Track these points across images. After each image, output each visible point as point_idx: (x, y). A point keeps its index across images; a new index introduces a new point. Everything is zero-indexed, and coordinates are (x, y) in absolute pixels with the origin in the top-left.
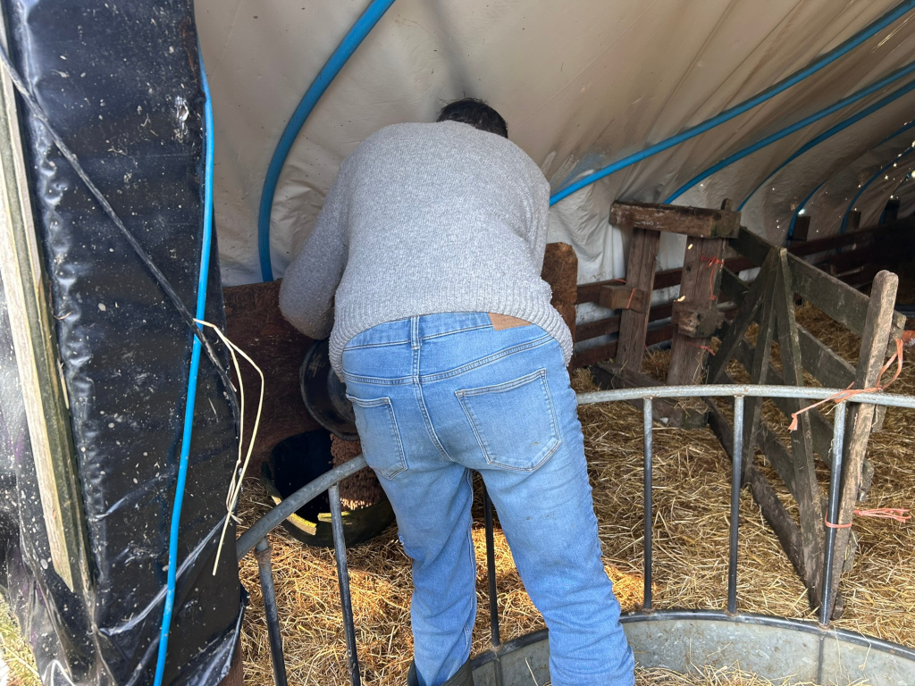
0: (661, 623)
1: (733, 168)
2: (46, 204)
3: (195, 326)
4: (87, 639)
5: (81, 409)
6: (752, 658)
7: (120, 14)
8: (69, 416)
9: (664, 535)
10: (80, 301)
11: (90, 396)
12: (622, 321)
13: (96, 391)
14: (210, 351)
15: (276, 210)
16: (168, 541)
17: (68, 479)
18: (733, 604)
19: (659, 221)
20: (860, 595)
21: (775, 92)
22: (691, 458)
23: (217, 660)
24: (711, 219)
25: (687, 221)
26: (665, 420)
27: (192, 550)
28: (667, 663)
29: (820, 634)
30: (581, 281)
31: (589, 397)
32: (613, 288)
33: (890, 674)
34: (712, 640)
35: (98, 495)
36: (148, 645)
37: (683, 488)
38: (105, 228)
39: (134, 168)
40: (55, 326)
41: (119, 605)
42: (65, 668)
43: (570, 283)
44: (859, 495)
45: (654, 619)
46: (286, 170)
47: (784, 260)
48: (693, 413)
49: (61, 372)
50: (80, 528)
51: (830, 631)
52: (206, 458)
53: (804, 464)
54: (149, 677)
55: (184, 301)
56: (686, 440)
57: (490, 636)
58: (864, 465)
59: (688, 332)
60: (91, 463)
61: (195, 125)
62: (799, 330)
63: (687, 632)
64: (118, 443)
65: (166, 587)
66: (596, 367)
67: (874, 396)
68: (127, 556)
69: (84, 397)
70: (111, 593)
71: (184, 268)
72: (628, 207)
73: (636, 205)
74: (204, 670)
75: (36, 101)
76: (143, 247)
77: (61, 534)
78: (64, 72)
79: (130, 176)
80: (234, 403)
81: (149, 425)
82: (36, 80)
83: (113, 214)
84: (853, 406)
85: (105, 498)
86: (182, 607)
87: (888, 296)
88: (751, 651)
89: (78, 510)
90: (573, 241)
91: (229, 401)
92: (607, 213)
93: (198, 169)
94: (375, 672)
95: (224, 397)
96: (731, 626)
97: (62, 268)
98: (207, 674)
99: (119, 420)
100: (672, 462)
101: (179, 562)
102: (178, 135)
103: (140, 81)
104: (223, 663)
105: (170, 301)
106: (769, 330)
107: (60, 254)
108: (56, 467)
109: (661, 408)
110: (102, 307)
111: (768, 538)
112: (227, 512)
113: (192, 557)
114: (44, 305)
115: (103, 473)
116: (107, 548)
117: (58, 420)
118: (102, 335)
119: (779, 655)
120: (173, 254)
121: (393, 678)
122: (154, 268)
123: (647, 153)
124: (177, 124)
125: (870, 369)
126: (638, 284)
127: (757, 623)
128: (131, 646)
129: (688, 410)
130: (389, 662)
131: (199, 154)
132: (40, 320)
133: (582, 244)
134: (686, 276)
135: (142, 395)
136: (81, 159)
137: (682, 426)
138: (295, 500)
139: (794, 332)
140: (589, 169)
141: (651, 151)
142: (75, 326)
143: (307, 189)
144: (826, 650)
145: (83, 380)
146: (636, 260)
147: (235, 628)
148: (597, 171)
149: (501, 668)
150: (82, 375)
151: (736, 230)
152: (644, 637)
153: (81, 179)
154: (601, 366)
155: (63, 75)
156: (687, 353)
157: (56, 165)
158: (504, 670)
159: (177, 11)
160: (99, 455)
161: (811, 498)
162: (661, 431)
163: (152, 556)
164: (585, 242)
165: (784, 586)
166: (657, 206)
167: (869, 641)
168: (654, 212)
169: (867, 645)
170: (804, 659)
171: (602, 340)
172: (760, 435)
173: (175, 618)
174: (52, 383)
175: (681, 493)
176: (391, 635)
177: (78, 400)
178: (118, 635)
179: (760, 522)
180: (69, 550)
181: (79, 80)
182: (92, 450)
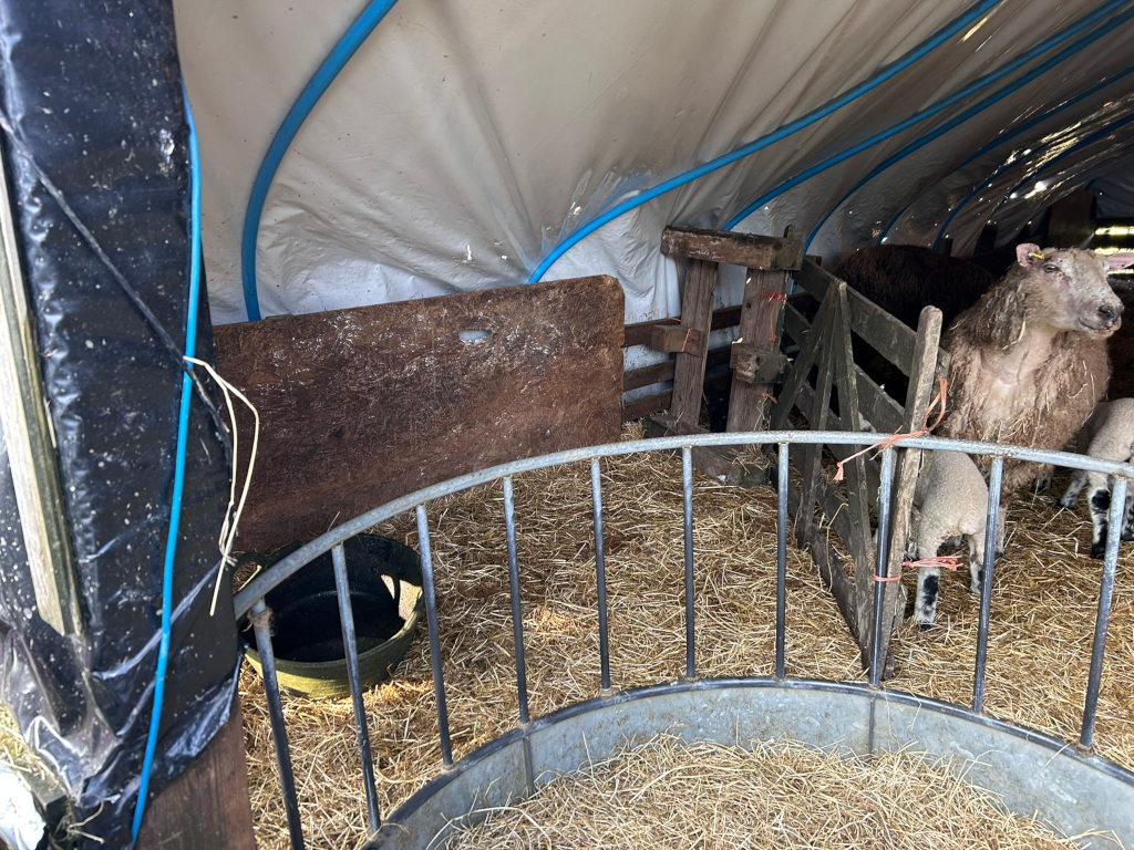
0: (707, 692)
1: (801, 189)
2: (31, 240)
3: (185, 364)
4: (76, 689)
5: (69, 447)
6: (802, 725)
7: (102, 50)
8: (57, 455)
9: (713, 601)
10: (68, 338)
11: (79, 434)
12: (677, 367)
13: (85, 428)
14: (201, 389)
15: (263, 236)
16: (162, 584)
17: (56, 520)
18: (782, 670)
19: (716, 250)
20: (916, 656)
21: (837, 105)
22: (747, 518)
23: (214, 709)
24: (771, 248)
25: (745, 252)
26: (723, 478)
27: (186, 595)
28: (713, 736)
29: (870, 696)
30: (629, 321)
31: (624, 447)
32: (666, 328)
33: (941, 734)
34: (760, 709)
35: (89, 536)
36: (143, 689)
37: (737, 551)
38: (91, 264)
39: (119, 202)
40: (42, 364)
41: (112, 648)
42: (51, 723)
43: (617, 323)
44: (907, 545)
45: (698, 689)
46: (273, 190)
47: (843, 294)
48: (753, 469)
49: (48, 410)
50: (70, 570)
51: (880, 692)
52: (199, 500)
53: (859, 517)
54: (145, 724)
55: (173, 338)
56: (745, 498)
57: (518, 715)
58: (912, 513)
59: (746, 377)
60: (81, 502)
61: (181, 158)
62: (857, 373)
63: (733, 702)
64: (108, 482)
65: (160, 631)
66: (648, 419)
67: (920, 440)
68: (120, 598)
69: (72, 435)
70: (103, 635)
71: (172, 305)
72: (682, 234)
73: (690, 232)
74: (202, 718)
75: (20, 139)
76: (131, 283)
77: (50, 577)
78: (47, 108)
79: (115, 211)
80: (227, 445)
81: (140, 465)
82: (19, 117)
83: (100, 250)
84: (901, 451)
85: (96, 538)
86: (178, 653)
87: (932, 333)
88: (802, 719)
89: (67, 552)
90: (619, 273)
91: (221, 442)
92: (658, 238)
93: (185, 203)
94: (390, 759)
95: (216, 438)
96: (780, 693)
97: (48, 304)
98: (205, 723)
99: (109, 459)
100: (726, 523)
101: (174, 604)
102: (163, 169)
103: (124, 115)
104: (221, 712)
105: (158, 338)
106: (828, 373)
107: (47, 291)
108: (44, 507)
109: (718, 464)
110: (90, 344)
111: (825, 601)
112: (222, 557)
113: (187, 601)
114: (30, 342)
115: (93, 512)
116: (100, 589)
117: (45, 459)
118: (90, 372)
119: (829, 721)
120: (161, 290)
121: (410, 764)
122: (142, 305)
123: (698, 172)
124: (162, 158)
125: (916, 411)
126: (694, 324)
127: (807, 688)
128: (125, 690)
129: (746, 465)
130: (405, 747)
131: (184, 188)
132: (25, 358)
133: (630, 277)
134: (745, 314)
135: (132, 434)
136: (67, 196)
137: (741, 484)
138: (295, 560)
139: (851, 375)
140: (633, 189)
141: (703, 171)
142: (63, 363)
143: (299, 211)
144: (877, 713)
145: (72, 418)
146: (691, 295)
147: (232, 677)
148: (643, 192)
149: (530, 748)
150: (71, 413)
151: (800, 261)
152: (688, 710)
153: (66, 216)
154: (654, 419)
155: (47, 111)
156: (747, 402)
157: (42, 202)
158: (533, 750)
159: (160, 44)
160: (88, 494)
161: (865, 553)
162: (718, 490)
163: (145, 598)
164: (632, 275)
165: (838, 651)
166: (712, 233)
167: (919, 700)
168: (710, 240)
169: (917, 704)
170: (856, 724)
171: (655, 388)
172: (819, 489)
173: (170, 665)
174: (38, 420)
175: (734, 556)
176: (408, 719)
177: (66, 438)
178: (113, 679)
179: (819, 585)
180: (60, 592)
181: (63, 117)
182: (82, 489)
